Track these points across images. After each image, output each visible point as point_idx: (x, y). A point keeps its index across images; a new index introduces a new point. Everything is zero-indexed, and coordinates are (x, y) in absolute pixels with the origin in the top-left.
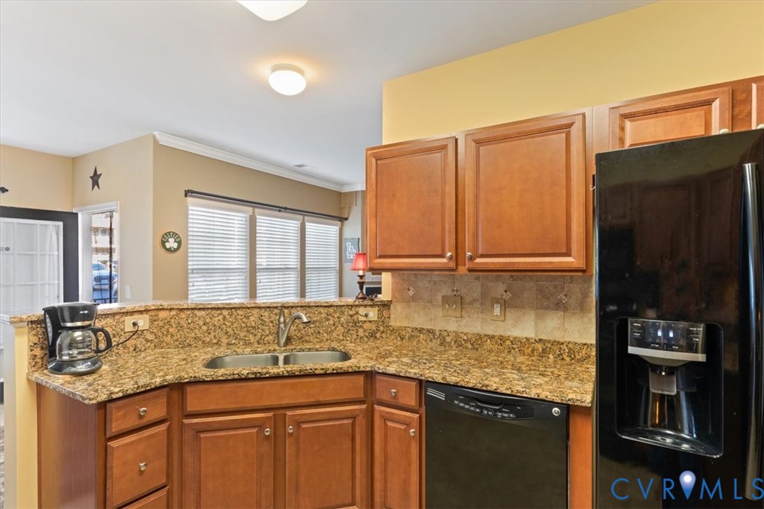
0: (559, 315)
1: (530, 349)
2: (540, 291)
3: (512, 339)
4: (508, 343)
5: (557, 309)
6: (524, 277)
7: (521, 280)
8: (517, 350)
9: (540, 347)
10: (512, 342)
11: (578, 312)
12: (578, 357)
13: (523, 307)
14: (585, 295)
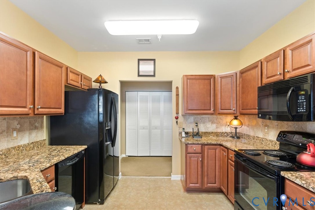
0: (36, 131)
1: (29, 148)
2: (30, 123)
3: (23, 146)
4: (21, 148)
5: (35, 129)
6: (25, 117)
7: (24, 119)
8: (25, 150)
9: (32, 146)
10: (23, 147)
11: (40, 129)
12: (42, 145)
13: (24, 131)
14: (42, 122)
